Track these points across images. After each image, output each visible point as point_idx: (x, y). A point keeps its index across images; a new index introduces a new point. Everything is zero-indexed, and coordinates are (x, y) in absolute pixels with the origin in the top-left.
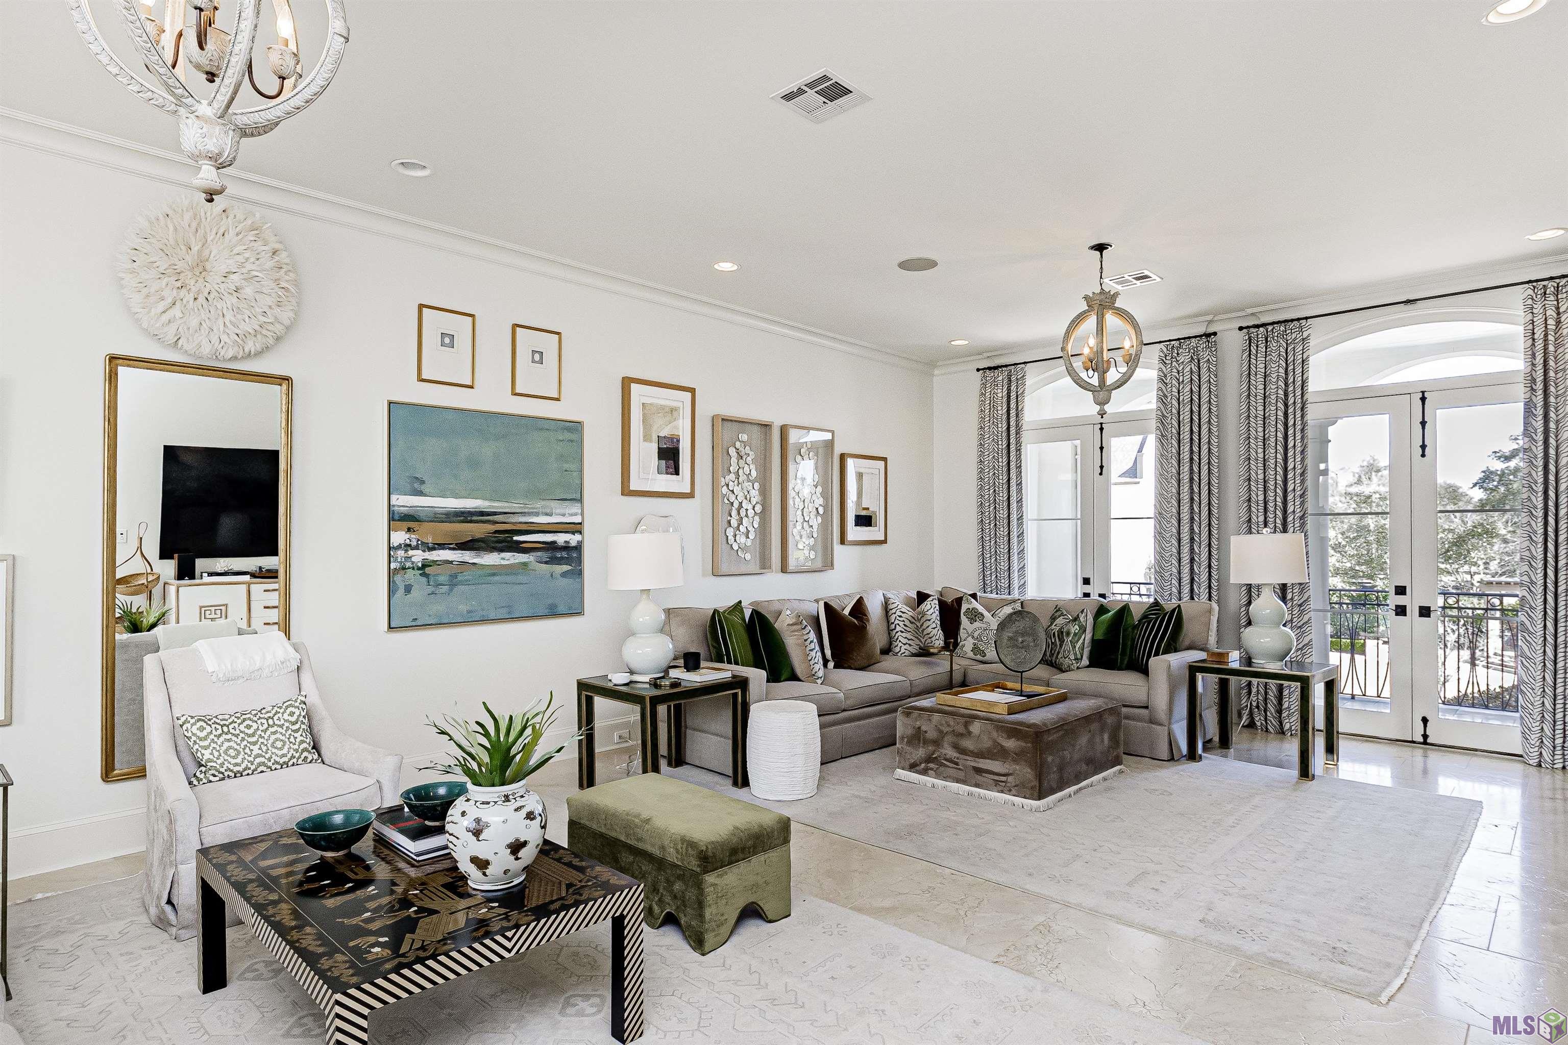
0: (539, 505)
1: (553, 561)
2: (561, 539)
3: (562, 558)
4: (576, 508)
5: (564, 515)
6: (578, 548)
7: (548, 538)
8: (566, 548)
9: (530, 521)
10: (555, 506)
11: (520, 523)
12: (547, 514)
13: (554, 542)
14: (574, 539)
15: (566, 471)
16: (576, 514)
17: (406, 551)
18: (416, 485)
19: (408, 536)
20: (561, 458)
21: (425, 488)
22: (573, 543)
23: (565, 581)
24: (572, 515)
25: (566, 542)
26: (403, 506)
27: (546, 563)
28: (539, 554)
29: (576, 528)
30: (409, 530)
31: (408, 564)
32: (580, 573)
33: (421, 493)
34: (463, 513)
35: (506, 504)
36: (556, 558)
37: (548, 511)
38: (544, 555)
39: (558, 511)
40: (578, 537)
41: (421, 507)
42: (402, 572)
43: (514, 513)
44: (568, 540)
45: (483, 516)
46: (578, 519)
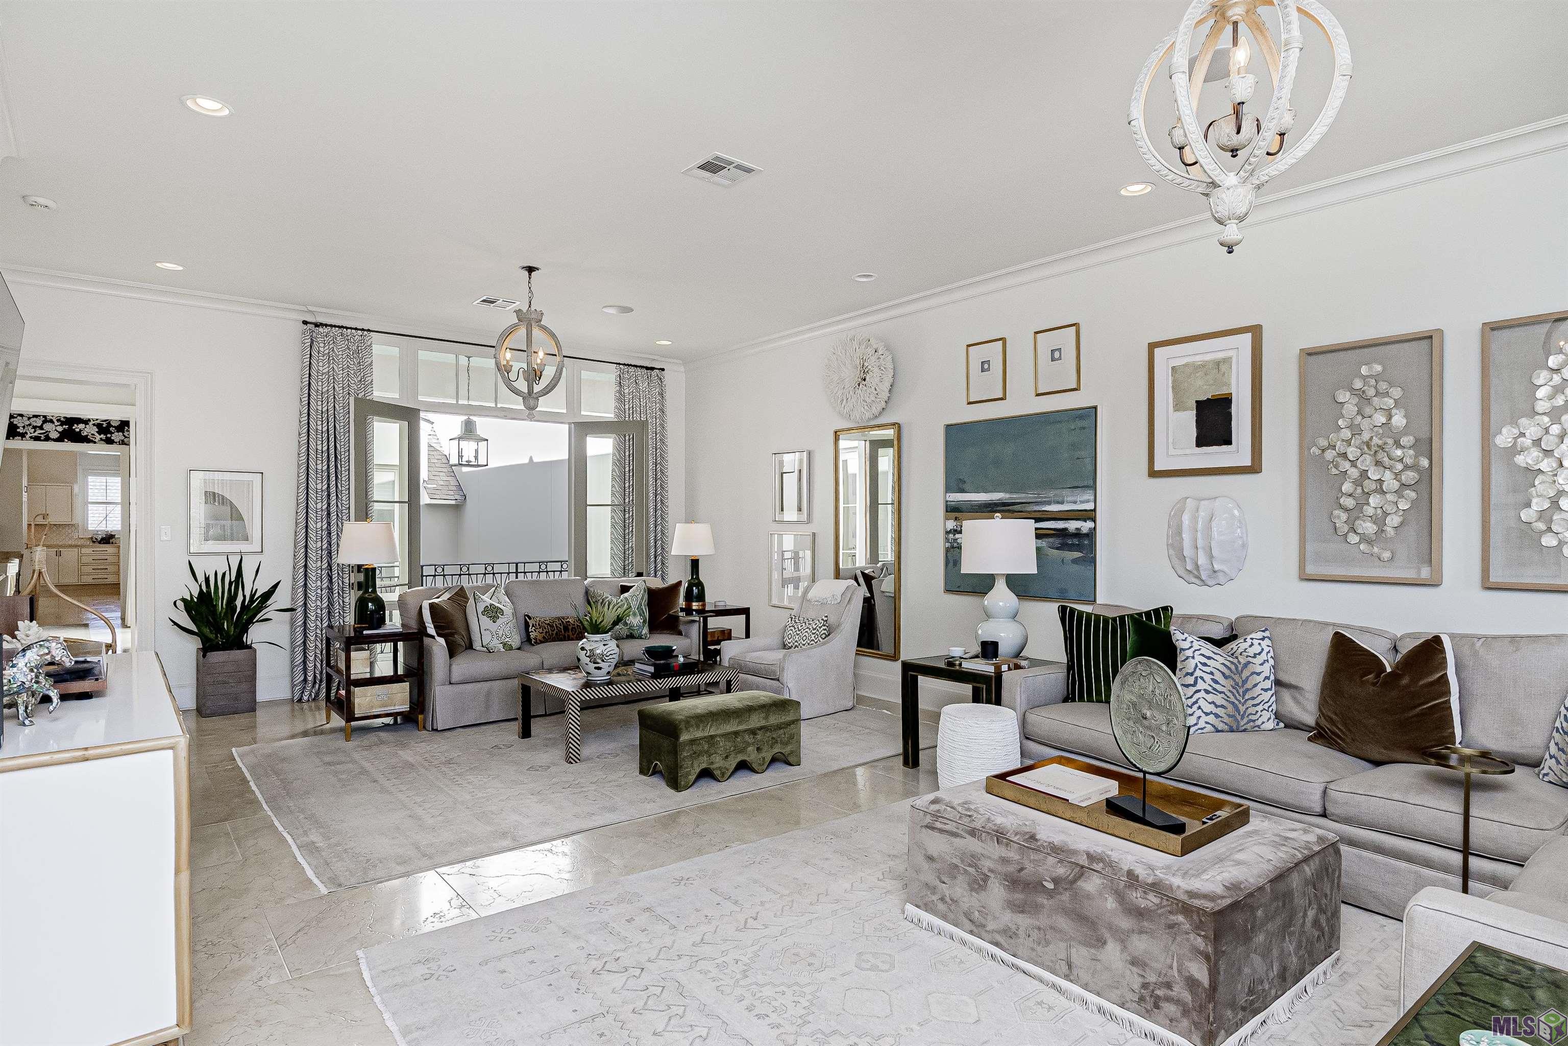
0: (1052, 494)
1: (1063, 547)
2: (1072, 525)
3: (1073, 545)
4: (1089, 495)
5: (1075, 502)
6: (1091, 535)
7: (1060, 525)
8: (1078, 534)
9: (1043, 509)
10: (1068, 495)
11: (1035, 511)
12: (1058, 503)
13: (1066, 529)
14: (1086, 526)
15: (1078, 458)
16: (1088, 501)
17: (954, 535)
18: (961, 485)
19: (955, 523)
20: (1074, 446)
21: (966, 487)
22: (1085, 530)
23: (1076, 567)
24: (1082, 502)
25: (1077, 529)
26: (953, 501)
27: (1057, 549)
28: (1051, 540)
29: (1090, 516)
30: (956, 519)
31: (955, 545)
32: (1093, 561)
33: (962, 491)
34: (990, 504)
35: (1023, 495)
36: (1067, 544)
37: (1060, 499)
38: (1057, 541)
39: (1069, 499)
40: (1090, 524)
41: (965, 501)
42: (952, 550)
43: (1029, 503)
44: (1079, 527)
45: (1004, 506)
46: (1090, 506)
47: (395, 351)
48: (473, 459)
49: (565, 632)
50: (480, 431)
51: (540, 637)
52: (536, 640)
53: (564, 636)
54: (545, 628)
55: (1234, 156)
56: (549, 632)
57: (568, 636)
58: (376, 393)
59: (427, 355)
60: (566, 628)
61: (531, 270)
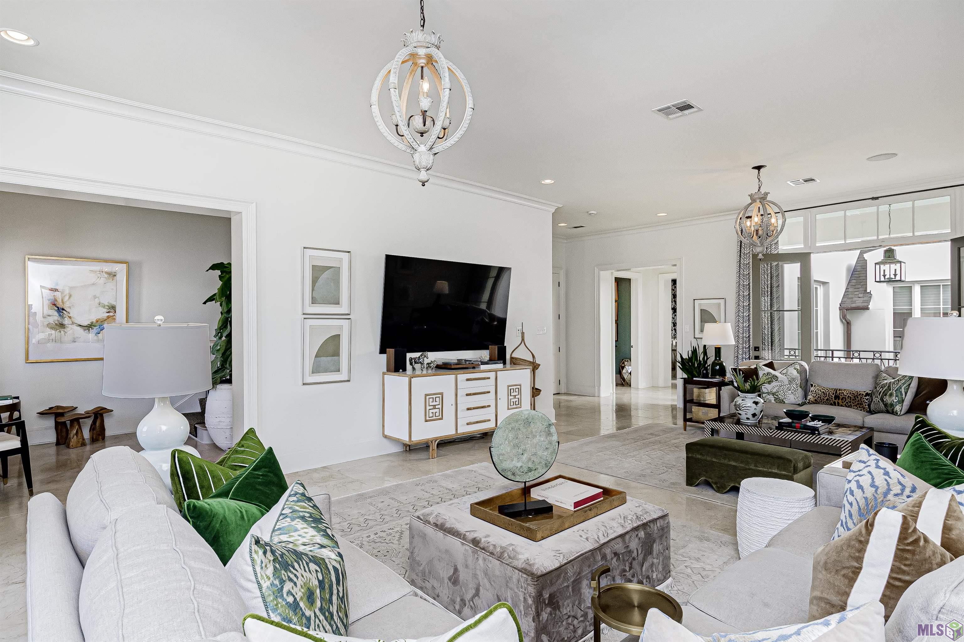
47: (801, 219)
48: (893, 276)
49: (835, 399)
50: (898, 257)
51: (812, 399)
52: (809, 401)
53: (835, 403)
54: (819, 395)
55: (422, 136)
56: (821, 397)
57: (838, 403)
58: (781, 247)
59: (821, 216)
60: (837, 397)
61: (759, 168)
